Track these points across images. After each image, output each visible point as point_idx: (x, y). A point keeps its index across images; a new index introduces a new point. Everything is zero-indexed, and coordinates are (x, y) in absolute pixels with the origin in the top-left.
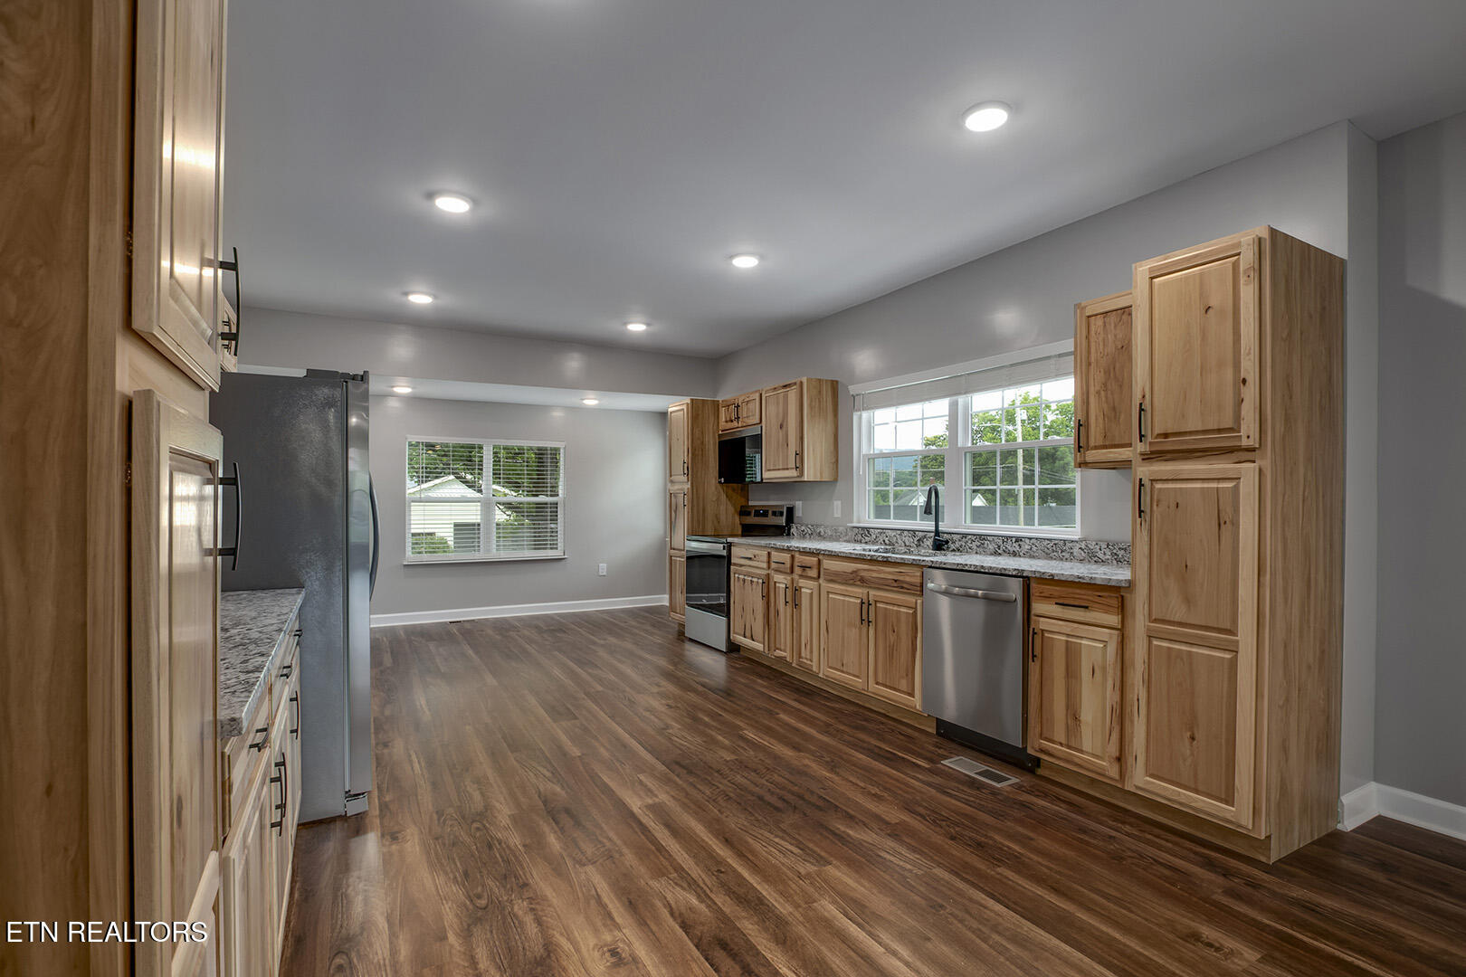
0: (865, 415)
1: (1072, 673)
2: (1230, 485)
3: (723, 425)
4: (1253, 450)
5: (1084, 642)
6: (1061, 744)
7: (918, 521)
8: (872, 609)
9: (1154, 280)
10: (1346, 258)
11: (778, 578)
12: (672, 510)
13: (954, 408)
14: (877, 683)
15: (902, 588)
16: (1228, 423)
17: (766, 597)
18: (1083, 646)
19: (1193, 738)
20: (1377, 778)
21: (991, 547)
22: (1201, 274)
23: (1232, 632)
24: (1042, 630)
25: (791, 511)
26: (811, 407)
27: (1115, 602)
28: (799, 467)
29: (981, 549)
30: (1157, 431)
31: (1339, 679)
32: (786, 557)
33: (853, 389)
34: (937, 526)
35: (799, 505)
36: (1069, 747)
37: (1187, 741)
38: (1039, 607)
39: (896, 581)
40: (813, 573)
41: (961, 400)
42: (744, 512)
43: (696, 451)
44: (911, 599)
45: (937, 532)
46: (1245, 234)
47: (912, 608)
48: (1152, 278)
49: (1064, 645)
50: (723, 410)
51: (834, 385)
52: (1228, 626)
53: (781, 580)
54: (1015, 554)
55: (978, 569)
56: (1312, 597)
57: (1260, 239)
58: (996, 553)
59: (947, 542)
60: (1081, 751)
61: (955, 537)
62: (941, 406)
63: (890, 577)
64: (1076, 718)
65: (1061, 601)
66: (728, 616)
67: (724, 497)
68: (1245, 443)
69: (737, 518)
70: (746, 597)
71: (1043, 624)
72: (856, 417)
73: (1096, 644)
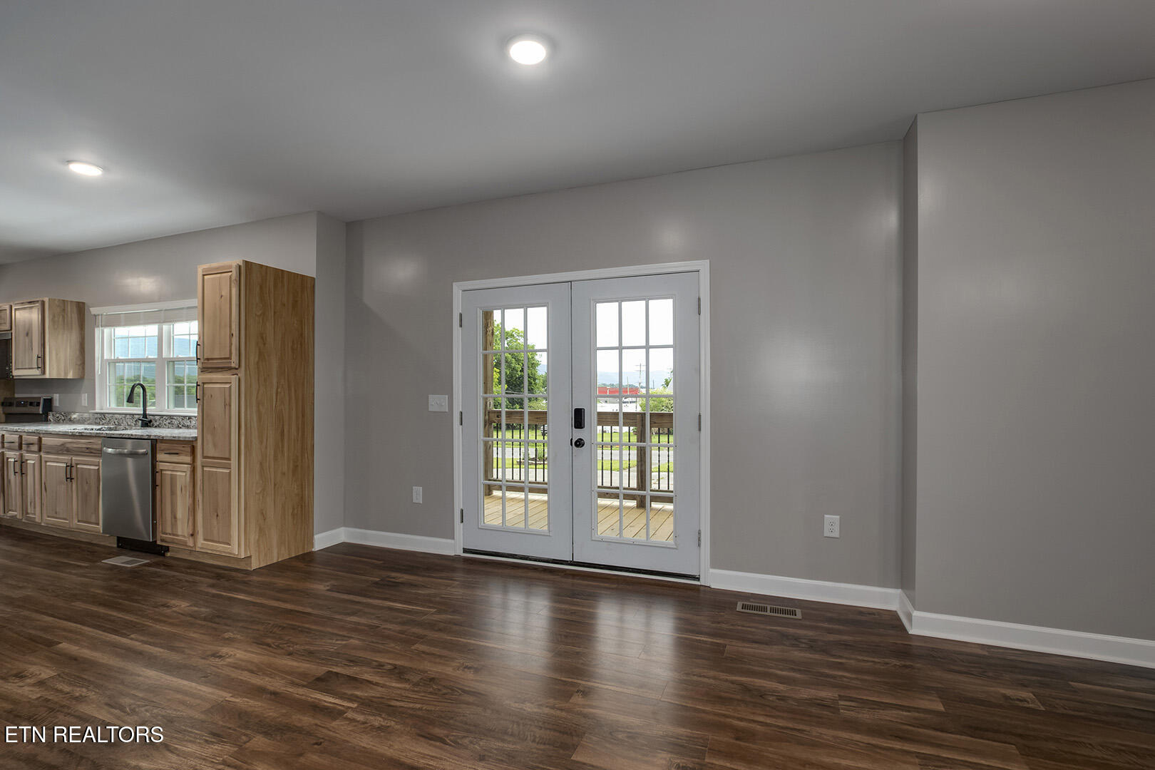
0: (107, 330)
1: (173, 493)
2: (227, 386)
4: (237, 369)
5: (178, 473)
6: (170, 534)
7: (125, 407)
8: (74, 469)
9: (205, 277)
10: (315, 277)
11: (9, 453)
13: (160, 331)
14: (79, 521)
15: (92, 453)
16: (228, 356)
18: (178, 477)
19: (217, 516)
20: (345, 525)
21: (176, 422)
22: (220, 278)
23: (229, 459)
24: (162, 470)
25: (49, 402)
26: (53, 324)
27: (189, 449)
28: (42, 368)
29: (171, 425)
30: (205, 357)
31: (311, 480)
32: (15, 438)
33: (94, 311)
34: (145, 410)
35: (54, 397)
36: (174, 535)
37: (215, 517)
38: (160, 456)
39: (87, 448)
40: (36, 448)
41: (165, 327)
42: (8, 403)
44: (96, 460)
45: (145, 415)
46: (233, 260)
47: (96, 465)
48: (204, 275)
49: (169, 476)
51: (81, 305)
52: (227, 456)
53: (12, 456)
54: (188, 427)
55: (130, 436)
56: (286, 440)
57: (240, 266)
58: (178, 427)
59: (150, 421)
60: (177, 536)
61: (157, 418)
62: (152, 330)
63: (84, 446)
64: (175, 518)
65: (168, 452)
68: (233, 365)
71: (160, 466)
72: (97, 332)
73: (182, 474)
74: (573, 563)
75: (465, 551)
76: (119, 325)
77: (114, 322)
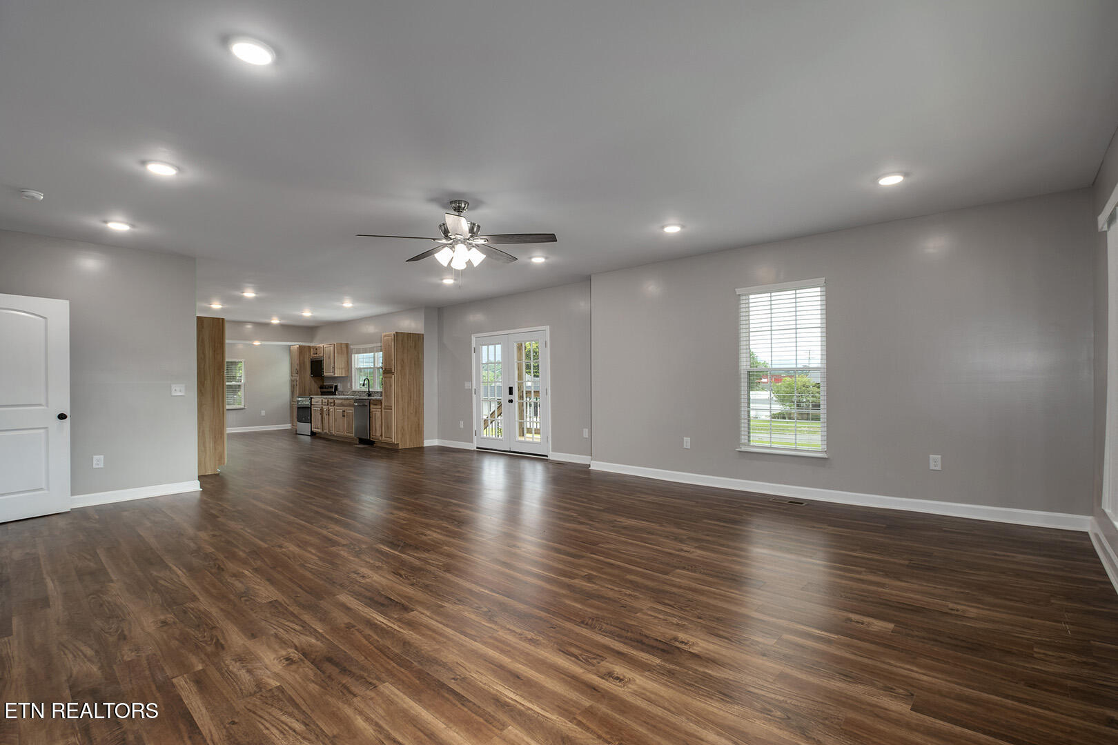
0: (356, 355)
1: (375, 420)
3: (312, 355)
6: (374, 436)
8: (345, 412)
10: (424, 334)
11: (324, 407)
12: (293, 387)
13: (374, 355)
14: (346, 433)
15: (351, 406)
17: (322, 414)
20: (438, 438)
23: (392, 407)
24: (372, 412)
25: (336, 387)
26: (338, 352)
27: (380, 404)
28: (334, 372)
31: (422, 417)
32: (326, 401)
33: (352, 347)
34: (368, 389)
35: (339, 385)
37: (388, 428)
38: (372, 406)
39: (350, 404)
40: (333, 404)
41: (376, 354)
42: (321, 387)
43: (302, 364)
44: (353, 408)
45: (369, 391)
47: (352, 410)
48: (384, 337)
49: (374, 414)
50: (312, 350)
51: (347, 345)
52: (391, 405)
53: (325, 408)
54: (380, 395)
55: (363, 399)
57: (394, 334)
59: (370, 393)
60: (377, 436)
61: (372, 392)
63: (348, 403)
64: (376, 429)
65: (374, 404)
66: (311, 423)
67: (313, 382)
69: (319, 390)
70: (316, 416)
71: (372, 410)
72: (353, 356)
73: (378, 414)
74: (510, 452)
75: (477, 448)
76: (360, 353)
77: (358, 352)
